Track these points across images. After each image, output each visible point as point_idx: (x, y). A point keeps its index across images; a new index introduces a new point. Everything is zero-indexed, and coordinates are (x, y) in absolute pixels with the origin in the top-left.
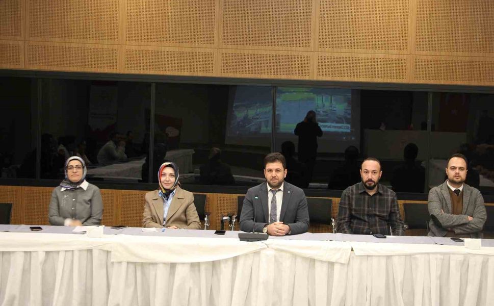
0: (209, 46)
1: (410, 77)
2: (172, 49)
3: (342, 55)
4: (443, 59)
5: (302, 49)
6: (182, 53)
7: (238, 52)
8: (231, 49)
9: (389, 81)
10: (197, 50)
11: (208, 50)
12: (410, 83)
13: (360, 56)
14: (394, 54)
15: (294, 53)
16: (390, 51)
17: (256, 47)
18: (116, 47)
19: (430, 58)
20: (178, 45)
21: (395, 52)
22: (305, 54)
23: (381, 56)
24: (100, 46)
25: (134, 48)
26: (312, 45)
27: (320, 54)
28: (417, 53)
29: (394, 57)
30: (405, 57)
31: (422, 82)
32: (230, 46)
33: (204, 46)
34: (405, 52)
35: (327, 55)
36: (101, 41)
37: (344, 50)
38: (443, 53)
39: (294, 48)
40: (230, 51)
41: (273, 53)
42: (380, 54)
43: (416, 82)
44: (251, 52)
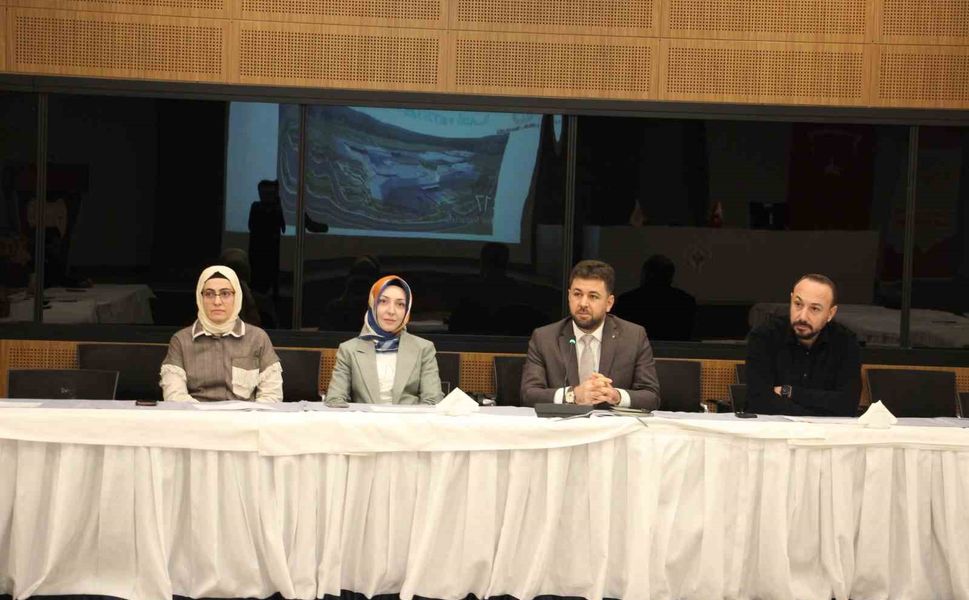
0: (426, 23)
1: (869, 94)
2: (344, 31)
3: (722, 45)
4: (943, 53)
5: (634, 31)
6: (368, 39)
7: (494, 37)
8: (475, 31)
9: (823, 101)
10: (402, 33)
11: (426, 34)
12: (869, 106)
13: (761, 47)
14: (834, 44)
15: (615, 42)
16: (828, 37)
17: (533, 28)
18: (217, 24)
19: (914, 50)
20: (357, 20)
21: (838, 37)
22: (640, 43)
23: (807, 48)
24: (182, 22)
25: (259, 26)
26: (655, 23)
27: (674, 43)
28: (886, 39)
29: (835, 49)
30: (860, 49)
31: (895, 103)
32: (474, 25)
33: (417, 23)
34: (860, 38)
35: (689, 44)
36: (185, 11)
37: (724, 34)
38: (944, 40)
39: (615, 31)
40: (473, 36)
41: (571, 40)
42: (805, 43)
43: (883, 103)
44: (520, 38)
